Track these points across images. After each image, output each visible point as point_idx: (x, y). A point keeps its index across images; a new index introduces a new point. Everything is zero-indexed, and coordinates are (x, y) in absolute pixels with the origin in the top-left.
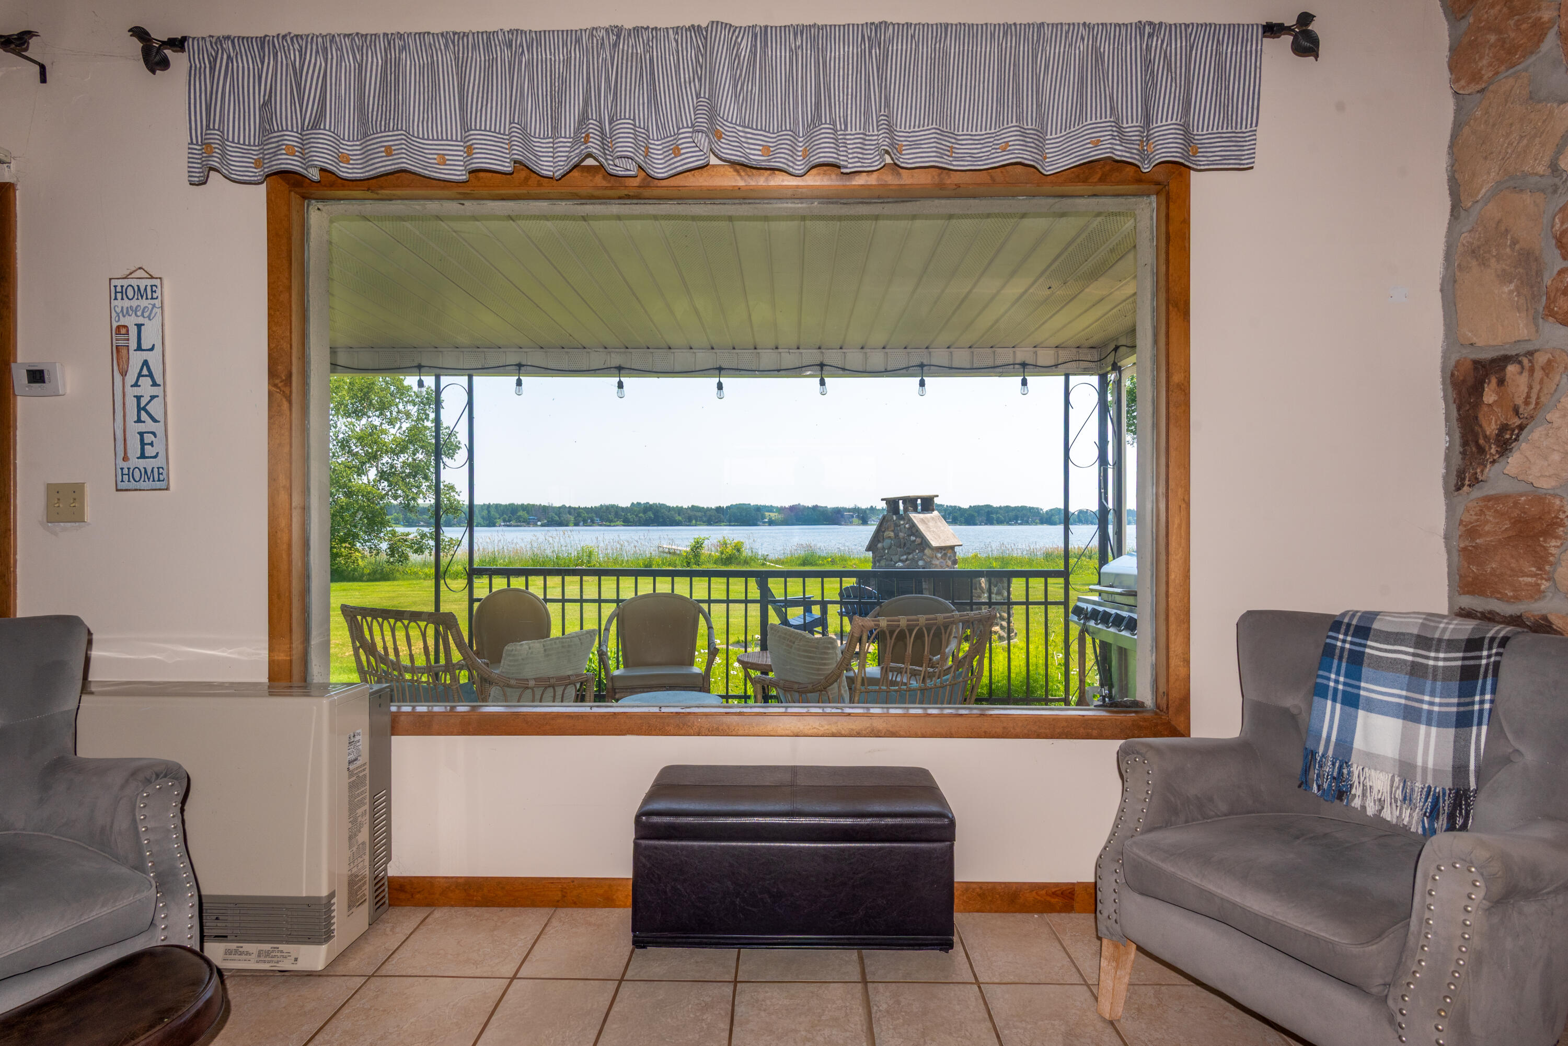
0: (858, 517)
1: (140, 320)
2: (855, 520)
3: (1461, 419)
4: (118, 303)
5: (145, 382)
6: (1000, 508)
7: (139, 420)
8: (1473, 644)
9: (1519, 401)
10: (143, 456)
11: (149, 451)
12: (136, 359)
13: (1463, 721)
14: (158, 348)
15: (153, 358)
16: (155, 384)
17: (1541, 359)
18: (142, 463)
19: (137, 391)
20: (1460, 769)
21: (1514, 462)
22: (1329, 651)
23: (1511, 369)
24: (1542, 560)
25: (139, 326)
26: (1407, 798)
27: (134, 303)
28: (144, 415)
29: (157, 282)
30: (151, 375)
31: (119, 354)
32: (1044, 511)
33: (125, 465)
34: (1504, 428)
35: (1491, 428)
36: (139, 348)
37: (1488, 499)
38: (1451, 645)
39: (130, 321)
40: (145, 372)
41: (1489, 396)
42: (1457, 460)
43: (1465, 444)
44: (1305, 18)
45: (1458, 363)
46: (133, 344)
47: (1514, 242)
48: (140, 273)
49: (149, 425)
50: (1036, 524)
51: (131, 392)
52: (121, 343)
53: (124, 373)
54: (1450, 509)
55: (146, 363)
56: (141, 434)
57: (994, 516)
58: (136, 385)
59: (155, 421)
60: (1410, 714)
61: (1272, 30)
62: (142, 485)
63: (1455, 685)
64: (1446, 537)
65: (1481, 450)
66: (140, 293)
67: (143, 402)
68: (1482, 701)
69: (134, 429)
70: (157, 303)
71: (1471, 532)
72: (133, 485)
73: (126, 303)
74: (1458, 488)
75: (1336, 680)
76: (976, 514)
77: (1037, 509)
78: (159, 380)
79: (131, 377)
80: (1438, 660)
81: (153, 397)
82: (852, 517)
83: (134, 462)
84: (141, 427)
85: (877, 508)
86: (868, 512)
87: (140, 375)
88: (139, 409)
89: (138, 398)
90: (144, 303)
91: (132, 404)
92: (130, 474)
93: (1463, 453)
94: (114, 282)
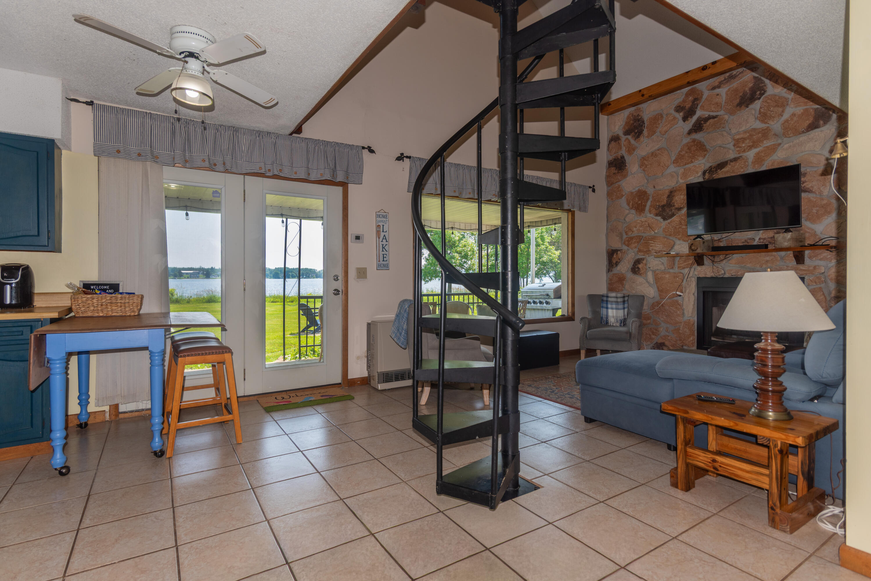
0: (203, 274)
1: (384, 224)
2: (201, 275)
3: (609, 259)
4: (378, 219)
5: (384, 240)
6: (293, 269)
7: (383, 251)
8: (624, 297)
9: (620, 258)
10: (383, 261)
11: (385, 259)
12: (382, 234)
13: (624, 308)
14: (388, 231)
15: (386, 234)
16: (387, 241)
17: (623, 251)
18: (383, 262)
19: (383, 243)
20: (624, 315)
21: (619, 268)
22: (603, 300)
23: (619, 252)
24: (623, 284)
25: (383, 225)
26: (617, 322)
27: (382, 219)
28: (384, 250)
29: (387, 214)
30: (386, 239)
31: (378, 233)
32: (318, 271)
33: (379, 263)
34: (617, 262)
35: (614, 262)
36: (383, 231)
37: (614, 274)
38: (621, 297)
39: (381, 224)
40: (384, 238)
41: (615, 256)
42: (608, 267)
43: (609, 264)
44: (594, 186)
45: (608, 249)
46: (381, 230)
47: (619, 230)
48: (382, 211)
49: (385, 252)
50: (314, 278)
51: (381, 243)
52: (378, 230)
53: (379, 238)
54: (607, 276)
55: (384, 235)
56: (383, 255)
57: (290, 273)
58: (382, 241)
59: (386, 251)
60: (617, 309)
61: (590, 187)
62: (383, 268)
63: (622, 303)
64: (606, 281)
65: (612, 265)
66: (384, 217)
67: (384, 246)
68: (626, 305)
69: (381, 253)
70: (388, 219)
71: (611, 280)
72: (381, 268)
73: (380, 219)
74: (609, 272)
75: (605, 305)
76: (279, 272)
77: (314, 270)
78: (388, 241)
79: (381, 240)
80: (619, 300)
81: (386, 245)
82: (199, 273)
83: (381, 262)
84: (383, 253)
85: (216, 268)
86: (209, 270)
87: (383, 239)
88: (383, 248)
89: (383, 245)
90: (384, 219)
91: (381, 246)
92: (380, 265)
93: (609, 266)
94: (377, 213)
